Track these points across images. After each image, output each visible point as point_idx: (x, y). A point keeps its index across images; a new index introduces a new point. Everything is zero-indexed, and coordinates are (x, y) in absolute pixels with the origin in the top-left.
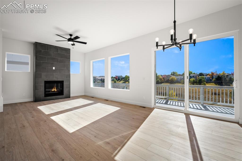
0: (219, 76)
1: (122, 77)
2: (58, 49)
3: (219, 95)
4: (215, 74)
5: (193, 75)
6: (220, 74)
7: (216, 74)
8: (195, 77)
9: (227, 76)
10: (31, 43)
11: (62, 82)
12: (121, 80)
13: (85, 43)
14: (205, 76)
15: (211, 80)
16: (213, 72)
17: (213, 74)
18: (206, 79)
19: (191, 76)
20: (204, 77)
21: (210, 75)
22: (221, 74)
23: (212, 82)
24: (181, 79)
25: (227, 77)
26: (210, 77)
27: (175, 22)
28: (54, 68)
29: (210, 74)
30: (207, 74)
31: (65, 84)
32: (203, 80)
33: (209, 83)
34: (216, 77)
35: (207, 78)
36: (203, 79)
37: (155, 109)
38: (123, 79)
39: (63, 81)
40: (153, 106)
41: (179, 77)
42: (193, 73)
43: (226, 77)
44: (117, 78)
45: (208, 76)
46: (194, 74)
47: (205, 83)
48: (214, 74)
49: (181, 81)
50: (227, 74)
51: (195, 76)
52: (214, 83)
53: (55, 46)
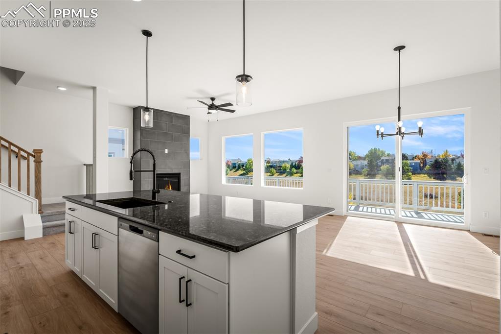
0: (436, 161)
1: (241, 161)
2: (172, 118)
3: (436, 198)
4: (429, 156)
5: (387, 158)
6: (439, 156)
7: (432, 156)
8: (391, 163)
9: (453, 160)
10: (130, 107)
11: (177, 176)
12: (239, 168)
13: (233, 111)
14: (410, 160)
15: (421, 169)
16: (426, 152)
17: (425, 156)
18: (411, 166)
19: (383, 160)
20: (409, 162)
21: (419, 159)
22: (441, 157)
23: (425, 172)
24: (363, 165)
25: (453, 163)
26: (419, 161)
27: (399, 108)
28: (166, 151)
29: (421, 155)
30: (415, 155)
31: (182, 178)
32: (407, 168)
33: (418, 174)
34: (431, 161)
35: (413, 164)
36: (407, 166)
37: (348, 217)
38: (243, 166)
39: (180, 174)
40: (344, 213)
41: (359, 162)
42: (386, 153)
43: (450, 162)
44: (231, 164)
45: (417, 161)
46: (388, 155)
47: (410, 173)
48: (427, 156)
49: (363, 170)
50: (453, 155)
51: (390, 161)
52: (427, 174)
53: (168, 112)
